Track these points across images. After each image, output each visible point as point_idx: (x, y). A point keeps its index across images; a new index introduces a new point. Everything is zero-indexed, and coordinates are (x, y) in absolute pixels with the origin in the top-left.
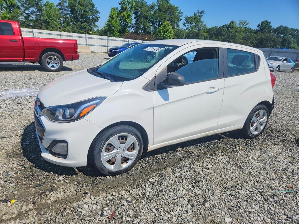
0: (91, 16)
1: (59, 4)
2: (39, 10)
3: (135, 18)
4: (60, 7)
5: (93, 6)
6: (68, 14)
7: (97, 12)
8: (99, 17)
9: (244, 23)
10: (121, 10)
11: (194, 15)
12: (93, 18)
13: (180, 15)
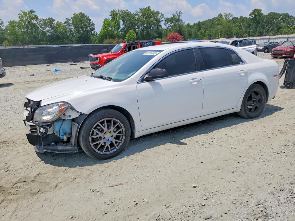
0: (89, 28)
1: (66, 22)
2: (52, 29)
3: (123, 24)
4: (66, 24)
5: (90, 20)
6: (72, 28)
7: (93, 25)
8: (95, 28)
9: (229, 15)
10: (112, 19)
11: (172, 16)
12: (90, 29)
13: (162, 16)
